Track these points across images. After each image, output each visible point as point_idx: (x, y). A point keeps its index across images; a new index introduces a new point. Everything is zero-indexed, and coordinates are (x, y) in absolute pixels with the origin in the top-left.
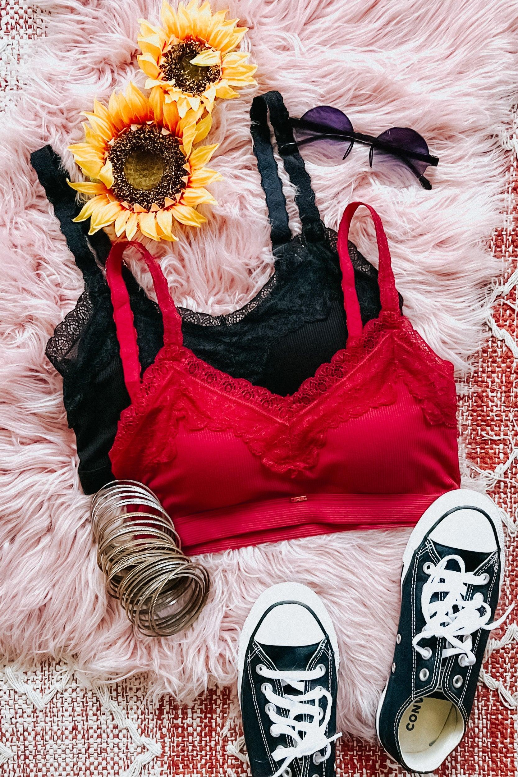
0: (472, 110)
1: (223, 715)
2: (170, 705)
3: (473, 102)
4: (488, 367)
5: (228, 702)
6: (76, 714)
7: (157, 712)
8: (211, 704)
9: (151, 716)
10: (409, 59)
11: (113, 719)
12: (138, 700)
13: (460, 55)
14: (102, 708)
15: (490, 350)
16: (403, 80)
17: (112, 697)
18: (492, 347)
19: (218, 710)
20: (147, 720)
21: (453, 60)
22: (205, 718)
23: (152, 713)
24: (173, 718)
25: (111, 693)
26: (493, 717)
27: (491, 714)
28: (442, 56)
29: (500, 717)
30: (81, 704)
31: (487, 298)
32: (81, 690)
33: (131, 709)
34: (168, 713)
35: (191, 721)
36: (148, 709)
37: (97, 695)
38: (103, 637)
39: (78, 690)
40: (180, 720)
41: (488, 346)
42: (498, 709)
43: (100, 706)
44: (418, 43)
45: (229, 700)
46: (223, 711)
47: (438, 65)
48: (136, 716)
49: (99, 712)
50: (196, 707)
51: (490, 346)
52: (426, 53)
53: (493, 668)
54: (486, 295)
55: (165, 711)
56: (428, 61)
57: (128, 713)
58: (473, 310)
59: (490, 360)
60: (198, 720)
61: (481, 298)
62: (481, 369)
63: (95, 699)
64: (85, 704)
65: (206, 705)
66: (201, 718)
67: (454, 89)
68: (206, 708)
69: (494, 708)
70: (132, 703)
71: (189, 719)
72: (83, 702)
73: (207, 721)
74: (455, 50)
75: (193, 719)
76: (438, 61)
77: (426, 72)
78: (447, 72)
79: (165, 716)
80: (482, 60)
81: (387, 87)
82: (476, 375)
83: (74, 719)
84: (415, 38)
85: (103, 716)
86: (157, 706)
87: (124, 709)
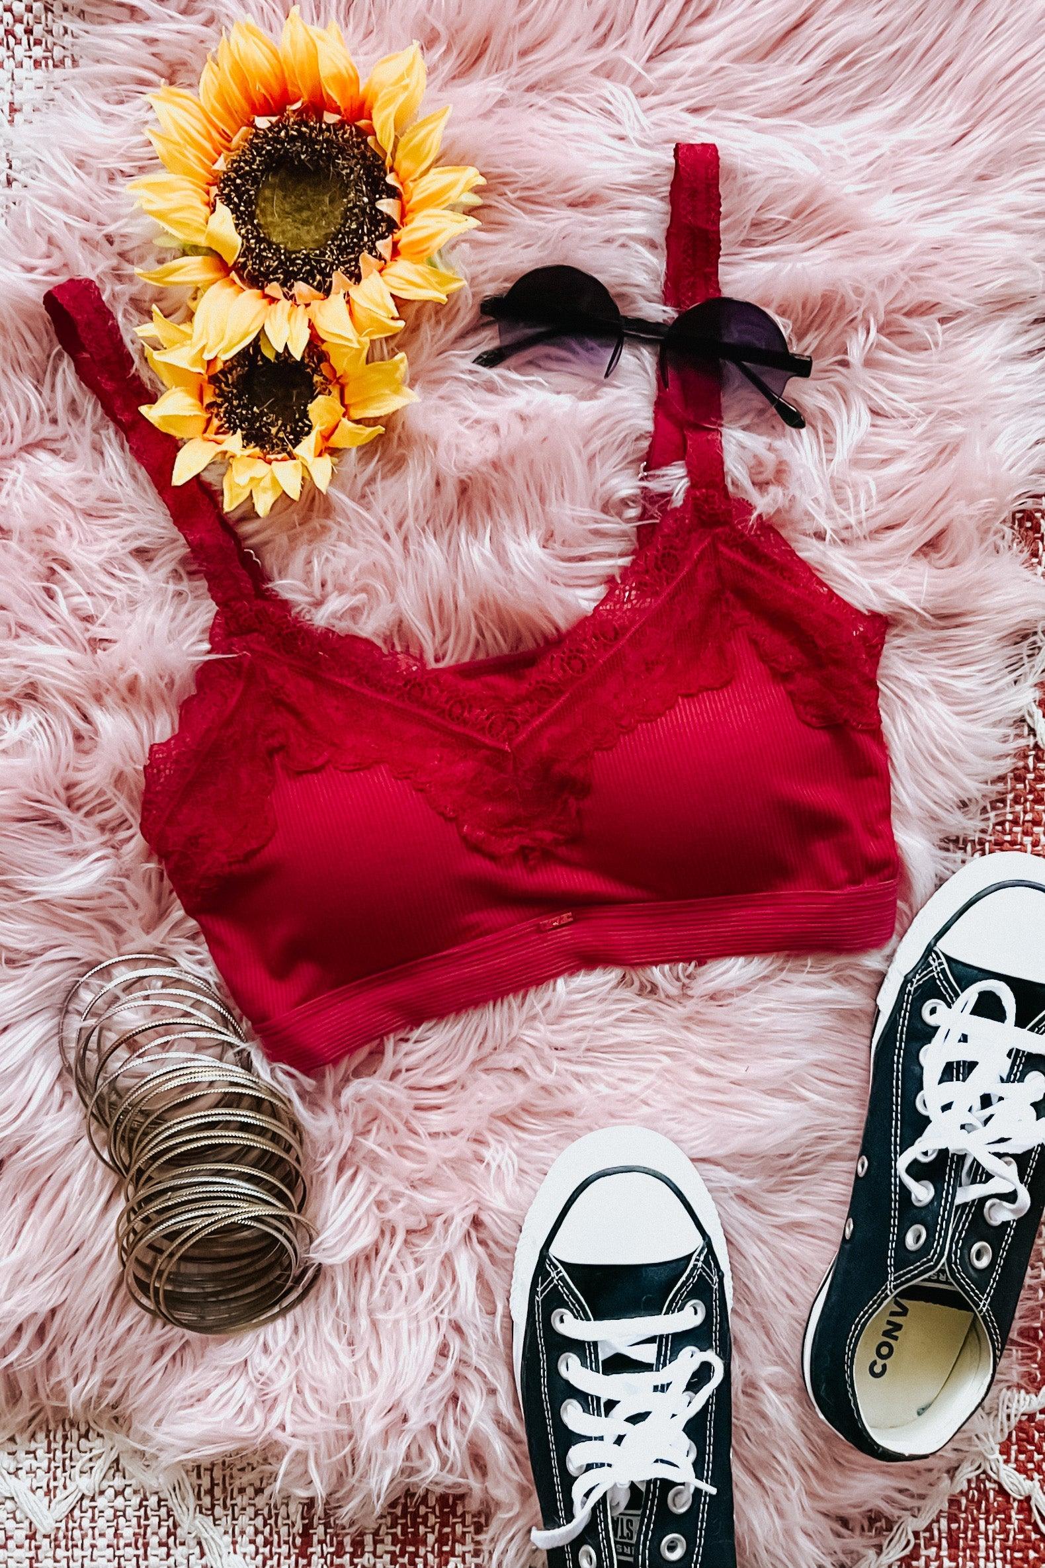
0: (1007, 261)
1: (440, 1549)
2: (327, 1526)
3: (1009, 242)
4: (1025, 812)
5: (452, 1520)
6: (122, 1543)
7: (298, 1541)
8: (415, 1525)
9: (285, 1549)
10: (873, 146)
11: (203, 1554)
12: (256, 1515)
13: (982, 142)
14: (179, 1531)
15: (1031, 776)
16: (860, 193)
17: (200, 1506)
18: (1035, 768)
19: (431, 1538)
20: (276, 1557)
21: (968, 149)
22: (402, 1555)
23: (286, 1542)
24: (332, 1554)
25: (199, 1498)
26: (1018, 1555)
27: (1013, 1550)
28: (943, 142)
29: (1032, 1555)
30: (134, 1521)
31: (1027, 666)
32: (135, 1492)
33: (243, 1533)
34: (321, 1542)
35: (372, 1561)
36: (278, 1533)
37: (170, 1503)
38: (182, 1385)
39: (128, 1491)
40: (347, 1557)
41: (1026, 768)
42: (1027, 1539)
43: (175, 1526)
44: (891, 111)
45: (455, 1516)
46: (442, 1540)
47: (936, 159)
48: (252, 1548)
49: (172, 1538)
50: (383, 1529)
51: (1031, 766)
52: (908, 133)
53: (1020, 1452)
54: (1026, 659)
55: (315, 1539)
56: (912, 151)
57: (234, 1543)
58: (997, 692)
59: (1031, 797)
60: (387, 1557)
61: (1014, 665)
62: (1010, 817)
63: (163, 1510)
64: (143, 1522)
65: (404, 1526)
66: (393, 1553)
67: (968, 214)
68: (404, 1533)
69: (1021, 1537)
70: (243, 1520)
71: (367, 1555)
72: (139, 1517)
73: (405, 1560)
74: (973, 127)
75: (375, 1555)
76: (934, 150)
77: (907, 174)
78: (954, 175)
79: (316, 1549)
80: (1032, 153)
81: (822, 206)
82: (999, 828)
83: (118, 1553)
84: (886, 98)
85: (180, 1548)
86: (298, 1528)
87: (226, 1533)
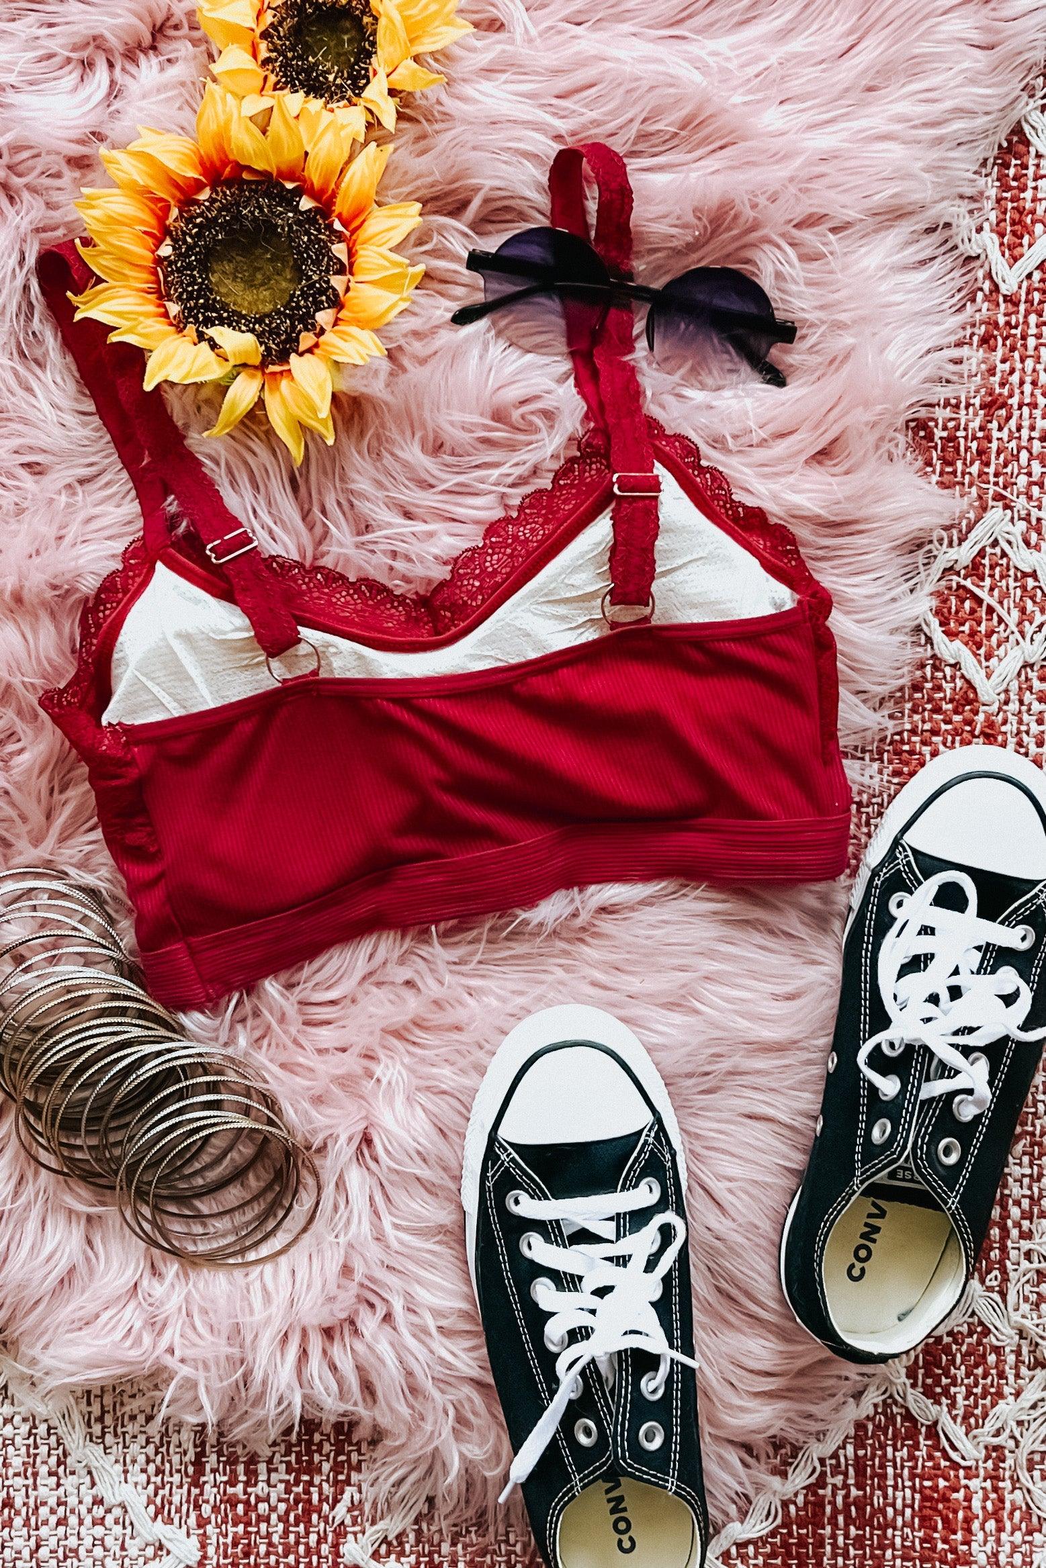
0: (894, 171)
1: (335, 1478)
2: (220, 1454)
3: (895, 151)
4: (924, 722)
5: (347, 1448)
6: (11, 1472)
7: (191, 1470)
8: (310, 1453)
9: (176, 1478)
10: (760, 58)
11: (93, 1484)
12: (148, 1442)
13: (869, 53)
14: (69, 1460)
15: (929, 685)
16: (745, 103)
17: (91, 1435)
18: (933, 678)
19: (326, 1467)
20: (168, 1487)
21: (856, 61)
22: (297, 1483)
23: (179, 1471)
24: (226, 1483)
25: (89, 1425)
26: (927, 1483)
27: (922, 1478)
28: (833, 52)
29: (942, 1483)
30: (24, 1449)
31: (923, 574)
32: (25, 1420)
33: (134, 1461)
34: (214, 1471)
35: (266, 1490)
36: (170, 1462)
37: (59, 1431)
38: (70, 1308)
39: (17, 1419)
40: (240, 1486)
41: (924, 678)
42: (937, 1467)
43: (65, 1454)
44: (779, 23)
45: (350, 1444)
46: (337, 1468)
47: (824, 71)
48: (144, 1477)
49: (62, 1467)
50: (277, 1457)
51: (929, 675)
52: (796, 45)
53: (926, 1376)
54: (922, 568)
55: (208, 1467)
56: (799, 64)
57: (126, 1472)
58: (894, 600)
59: (929, 706)
60: (281, 1487)
61: (909, 575)
62: (908, 726)
63: (53, 1439)
64: (32, 1451)
65: (299, 1454)
66: (287, 1482)
67: (856, 125)
68: (298, 1461)
69: (930, 1464)
70: (134, 1448)
71: (260, 1485)
72: (28, 1446)
73: (300, 1489)
74: (860, 40)
75: (269, 1485)
76: (822, 61)
77: (795, 86)
78: (840, 87)
79: (209, 1477)
80: (919, 64)
81: (711, 116)
82: (897, 738)
83: (7, 1483)
84: (773, 11)
85: (70, 1477)
86: (191, 1456)
87: (117, 1461)
